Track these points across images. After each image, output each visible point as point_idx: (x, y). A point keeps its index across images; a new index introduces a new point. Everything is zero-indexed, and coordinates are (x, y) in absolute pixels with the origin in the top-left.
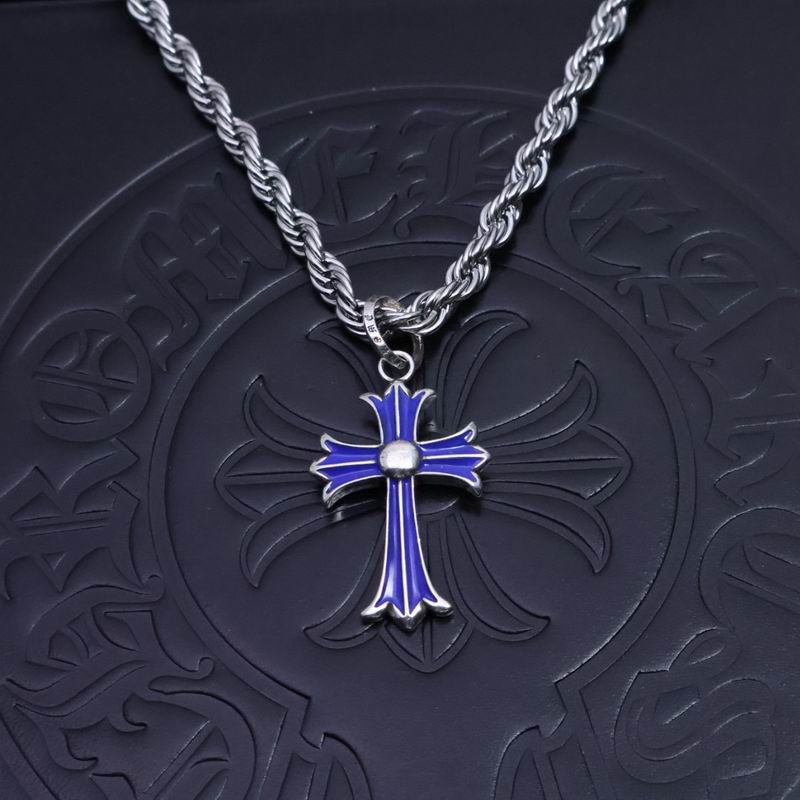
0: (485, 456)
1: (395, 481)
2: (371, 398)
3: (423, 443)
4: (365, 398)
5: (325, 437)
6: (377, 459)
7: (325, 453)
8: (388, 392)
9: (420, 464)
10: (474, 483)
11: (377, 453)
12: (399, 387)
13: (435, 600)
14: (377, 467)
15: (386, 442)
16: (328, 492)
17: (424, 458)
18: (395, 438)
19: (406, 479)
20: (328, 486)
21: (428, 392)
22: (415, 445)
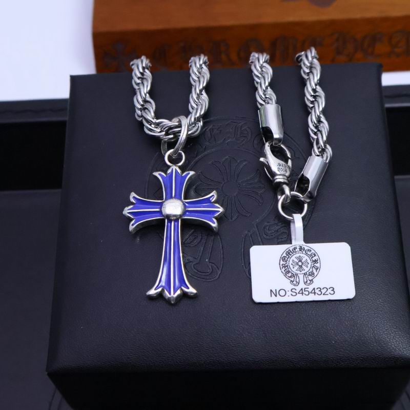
0: (221, 210)
1: (170, 221)
2: (159, 174)
3: (187, 201)
4: (156, 174)
5: (133, 194)
6: (161, 208)
7: (132, 203)
8: (169, 171)
9: (185, 212)
10: (214, 225)
11: (161, 205)
12: (176, 169)
13: (188, 288)
14: (160, 212)
15: (166, 199)
16: (133, 225)
17: (187, 209)
18: (171, 197)
19: (176, 220)
20: (133, 222)
21: (192, 173)
22: (182, 201)
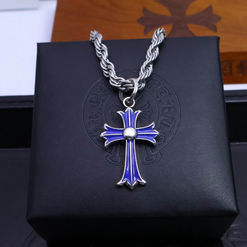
0: (157, 133)
1: (129, 141)
2: (121, 113)
3: (138, 129)
4: (119, 112)
5: (106, 125)
6: (123, 133)
7: (106, 130)
8: (126, 111)
11: (123, 131)
12: (130, 109)
13: (141, 180)
14: (123, 136)
15: (126, 128)
16: (107, 143)
17: (138, 134)
18: (129, 127)
19: (132, 141)
20: (107, 141)
21: (140, 111)
22: (135, 129)
